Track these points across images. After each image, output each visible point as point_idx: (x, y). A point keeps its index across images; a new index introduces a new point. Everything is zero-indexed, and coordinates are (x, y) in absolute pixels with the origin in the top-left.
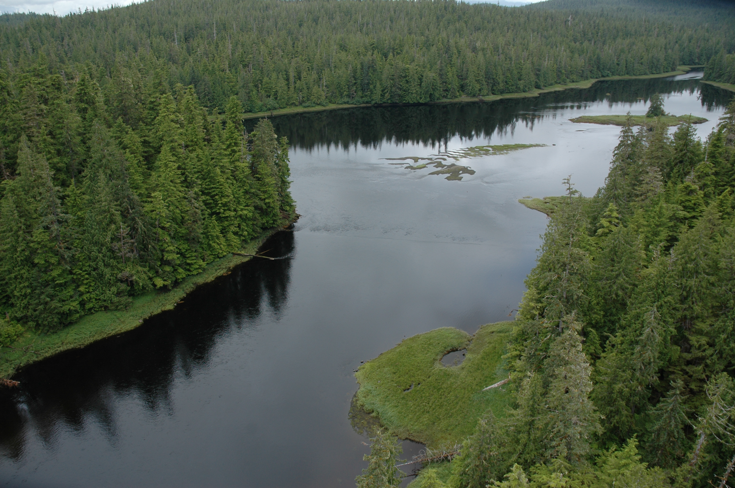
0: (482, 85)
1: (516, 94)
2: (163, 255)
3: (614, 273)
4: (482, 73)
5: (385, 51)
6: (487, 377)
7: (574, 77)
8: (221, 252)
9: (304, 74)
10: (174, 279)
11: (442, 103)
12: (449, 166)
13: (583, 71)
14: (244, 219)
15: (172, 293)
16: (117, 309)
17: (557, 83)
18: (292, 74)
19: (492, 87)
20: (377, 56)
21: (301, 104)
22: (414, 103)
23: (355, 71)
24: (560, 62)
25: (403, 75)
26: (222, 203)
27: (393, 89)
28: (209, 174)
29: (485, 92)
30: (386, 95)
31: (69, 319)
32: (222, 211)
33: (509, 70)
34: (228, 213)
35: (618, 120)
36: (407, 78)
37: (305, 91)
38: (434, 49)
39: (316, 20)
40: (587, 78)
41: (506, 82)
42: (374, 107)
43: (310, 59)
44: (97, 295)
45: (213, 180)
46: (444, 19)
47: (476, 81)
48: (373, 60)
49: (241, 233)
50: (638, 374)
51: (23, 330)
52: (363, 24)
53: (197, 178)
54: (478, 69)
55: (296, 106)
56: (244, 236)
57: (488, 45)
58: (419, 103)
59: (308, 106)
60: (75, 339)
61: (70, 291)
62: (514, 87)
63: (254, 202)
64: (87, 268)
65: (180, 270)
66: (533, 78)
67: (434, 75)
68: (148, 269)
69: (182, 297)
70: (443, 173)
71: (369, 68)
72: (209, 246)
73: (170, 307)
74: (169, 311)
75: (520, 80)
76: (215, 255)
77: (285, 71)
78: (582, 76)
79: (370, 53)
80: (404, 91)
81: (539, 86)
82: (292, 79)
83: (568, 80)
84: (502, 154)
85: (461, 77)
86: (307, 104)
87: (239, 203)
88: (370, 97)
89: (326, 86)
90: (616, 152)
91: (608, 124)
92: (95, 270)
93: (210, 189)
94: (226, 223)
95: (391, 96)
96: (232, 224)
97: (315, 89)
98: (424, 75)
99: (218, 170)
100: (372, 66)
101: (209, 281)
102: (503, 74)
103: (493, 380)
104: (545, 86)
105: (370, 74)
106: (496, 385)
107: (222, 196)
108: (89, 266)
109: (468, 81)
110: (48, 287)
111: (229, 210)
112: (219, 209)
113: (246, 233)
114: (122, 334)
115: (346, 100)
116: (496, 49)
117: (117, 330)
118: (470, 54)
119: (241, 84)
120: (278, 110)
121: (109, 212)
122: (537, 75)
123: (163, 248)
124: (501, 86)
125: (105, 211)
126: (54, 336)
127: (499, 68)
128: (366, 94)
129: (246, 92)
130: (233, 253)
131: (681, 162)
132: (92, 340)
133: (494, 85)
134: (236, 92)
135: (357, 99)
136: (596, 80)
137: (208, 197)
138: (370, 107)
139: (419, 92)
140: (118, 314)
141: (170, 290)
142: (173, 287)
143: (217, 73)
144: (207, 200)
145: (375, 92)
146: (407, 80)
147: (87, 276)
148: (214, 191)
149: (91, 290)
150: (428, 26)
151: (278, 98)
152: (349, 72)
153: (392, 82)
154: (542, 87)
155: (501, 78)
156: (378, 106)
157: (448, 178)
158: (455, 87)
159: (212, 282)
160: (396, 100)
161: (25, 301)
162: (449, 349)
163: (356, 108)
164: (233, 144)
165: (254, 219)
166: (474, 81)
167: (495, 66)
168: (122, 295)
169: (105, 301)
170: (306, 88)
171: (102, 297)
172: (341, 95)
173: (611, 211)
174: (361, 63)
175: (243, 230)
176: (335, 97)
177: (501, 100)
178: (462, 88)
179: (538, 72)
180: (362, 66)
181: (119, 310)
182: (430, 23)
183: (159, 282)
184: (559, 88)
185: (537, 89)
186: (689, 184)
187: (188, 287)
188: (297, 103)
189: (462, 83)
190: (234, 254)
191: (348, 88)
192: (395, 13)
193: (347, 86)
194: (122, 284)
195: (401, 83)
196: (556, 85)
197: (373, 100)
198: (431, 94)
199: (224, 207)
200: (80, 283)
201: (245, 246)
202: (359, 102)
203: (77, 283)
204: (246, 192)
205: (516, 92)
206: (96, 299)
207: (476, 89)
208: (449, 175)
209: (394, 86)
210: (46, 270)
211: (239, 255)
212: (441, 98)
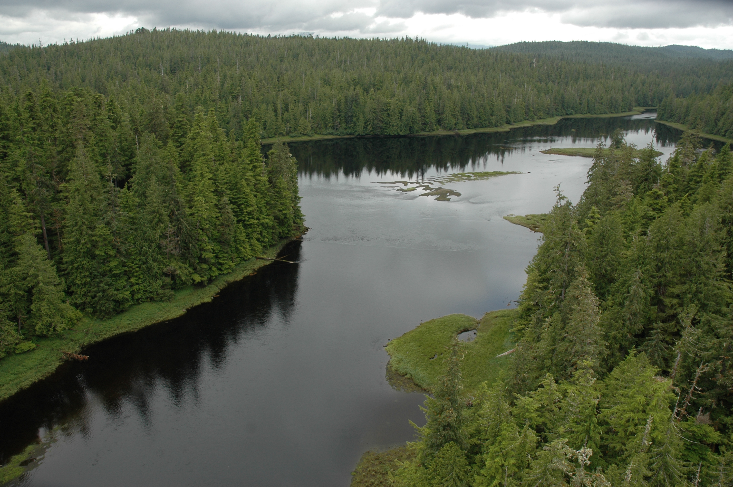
0: (458, 119)
1: (489, 129)
2: (201, 254)
3: (604, 253)
4: (458, 109)
5: (366, 86)
6: (497, 348)
7: (541, 114)
8: (246, 255)
9: (291, 106)
10: (209, 276)
11: (421, 135)
12: (436, 189)
13: (549, 109)
14: (265, 227)
15: (207, 288)
16: (161, 300)
17: (525, 119)
18: (280, 106)
19: (467, 122)
20: (359, 90)
21: (288, 134)
22: (395, 135)
23: (339, 105)
24: (528, 100)
25: (385, 109)
26: (247, 212)
27: (376, 122)
28: (236, 185)
29: (461, 126)
30: (369, 127)
31: (121, 307)
32: (247, 218)
33: (482, 106)
34: (252, 221)
35: (584, 152)
36: (389, 112)
37: (293, 121)
38: (412, 85)
39: (296, 56)
40: (552, 116)
41: (480, 117)
42: (358, 138)
43: (295, 92)
44: (145, 286)
45: (239, 191)
46: (418, 58)
47: (452, 115)
48: (357, 94)
49: (262, 239)
50: (628, 323)
51: (82, 315)
52: (341, 62)
53: (226, 188)
54: (454, 104)
55: (284, 135)
56: (265, 242)
57: (462, 83)
58: (399, 135)
59: (295, 136)
60: (129, 324)
61: (123, 282)
62: (487, 122)
63: (274, 213)
64: (138, 262)
65: (214, 269)
66: (504, 114)
67: (413, 109)
68: (188, 265)
69: (216, 292)
70: (432, 194)
71: (352, 101)
72: (237, 249)
73: (208, 300)
74: (208, 303)
75: (492, 115)
76: (241, 257)
77: (273, 103)
78: (548, 114)
79: (352, 88)
80: (386, 123)
81: (510, 121)
82: (280, 111)
83: (536, 117)
84: (483, 179)
85: (438, 112)
86: (294, 134)
87: (261, 212)
88: (353, 129)
89: (312, 118)
90: (590, 173)
91: (575, 156)
92: (144, 263)
93: (238, 198)
94: (250, 230)
95: (373, 128)
96: (255, 231)
97: (302, 121)
98: (404, 109)
99: (244, 183)
100: (355, 100)
101: (239, 280)
102: (477, 110)
103: (503, 350)
104: (515, 122)
105: (354, 107)
106: (506, 353)
107: (247, 206)
108: (140, 260)
109: (444, 116)
110: (106, 277)
111: (253, 218)
112: (244, 217)
113: (266, 240)
114: (169, 321)
115: (331, 131)
116: (469, 86)
117: (164, 317)
118: (446, 91)
119: (231, 114)
120: (267, 139)
121: (158, 212)
122: (507, 111)
123: (201, 247)
124: (475, 121)
125: (154, 212)
126: (109, 321)
127: (473, 104)
128: (350, 126)
129: (237, 122)
130: (256, 257)
131: (646, 180)
132: (143, 325)
133: (469, 120)
134: (227, 122)
135: (341, 130)
136: (561, 118)
137: (235, 206)
138: (353, 138)
139: (399, 125)
140: (163, 304)
141: (205, 286)
142: (208, 283)
143: (209, 103)
144: (234, 208)
145: (358, 124)
146: (388, 114)
147: (138, 269)
148: (240, 201)
149: (140, 282)
150: (403, 65)
151: (267, 128)
152: (334, 105)
153: (374, 115)
154: (512, 123)
155: (475, 114)
156: (360, 137)
157: (436, 199)
158: (433, 121)
159: (241, 281)
160: (378, 132)
161: (85, 289)
162: (462, 329)
163: (340, 138)
164: (254, 160)
165: (273, 228)
166: (450, 116)
167: (470, 102)
168: (166, 287)
169: (151, 292)
170: (293, 119)
171: (149, 289)
172: (326, 126)
173: (593, 213)
174: (345, 97)
175: (264, 237)
176: (320, 128)
177: (475, 134)
178: (439, 122)
179: (508, 109)
180: (346, 100)
181: (163, 301)
182: (405, 62)
183: (198, 279)
184: (527, 124)
185: (507, 125)
186: (657, 190)
187: (221, 284)
188: (285, 133)
189: (439, 117)
190: (257, 258)
191: (333, 120)
192: (371, 51)
193: (331, 119)
194: (167, 278)
195: (383, 117)
196: (525, 121)
197: (356, 131)
198: (411, 127)
199: (248, 215)
200: (131, 275)
201: (266, 251)
202: (343, 133)
203: (128, 275)
204: (267, 203)
205: (489, 127)
206: (144, 291)
207: (452, 123)
208: (438, 196)
209: (376, 119)
210: (105, 261)
211: (262, 259)
212: (419, 131)
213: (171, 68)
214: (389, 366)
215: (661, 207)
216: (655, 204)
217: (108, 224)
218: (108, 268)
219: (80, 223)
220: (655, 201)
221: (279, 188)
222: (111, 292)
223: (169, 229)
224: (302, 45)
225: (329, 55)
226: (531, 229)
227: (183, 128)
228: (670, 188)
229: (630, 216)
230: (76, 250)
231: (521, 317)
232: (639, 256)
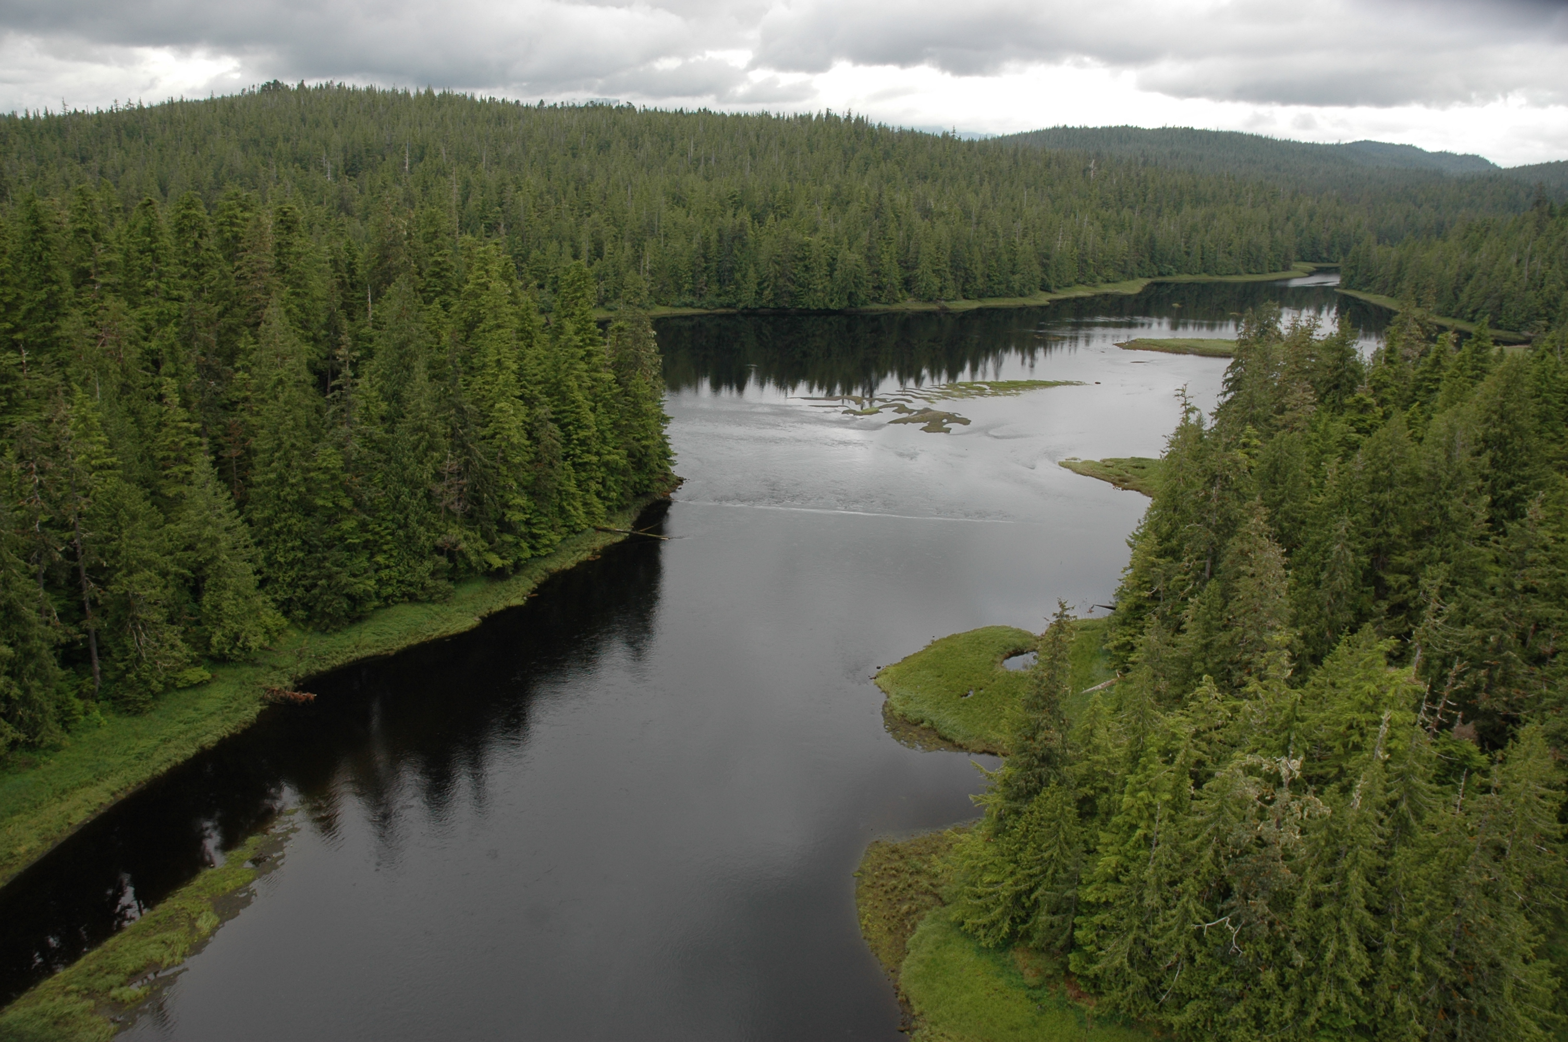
0: (945, 280)
1: (1007, 299)
2: (504, 514)
4: (946, 258)
5: (757, 211)
6: (1082, 678)
7: (1110, 273)
8: (578, 522)
9: (607, 247)
10: (516, 558)
11: (871, 311)
13: (1125, 262)
15: (513, 581)
16: (431, 601)
17: (1078, 283)
18: (586, 246)
19: (963, 285)
20: (745, 216)
22: (819, 309)
23: (706, 245)
24: (1085, 244)
25: (800, 256)
26: (578, 440)
27: (781, 282)
28: (559, 387)
29: (951, 293)
30: (766, 292)
31: (359, 609)
32: (578, 452)
33: (993, 253)
34: (588, 458)
36: (807, 262)
37: (611, 278)
38: (854, 208)
40: (1132, 277)
41: (988, 276)
42: (743, 315)
43: (615, 220)
44: (400, 572)
45: (564, 399)
46: (857, 155)
47: (934, 271)
48: (742, 225)
49: (605, 494)
51: (286, 623)
52: (698, 160)
54: (938, 248)
56: (611, 500)
57: (951, 207)
58: (828, 309)
60: (377, 641)
61: (362, 561)
62: (1003, 287)
63: (626, 443)
64: (389, 524)
65: (524, 545)
66: (1037, 270)
67: (857, 256)
68: (479, 534)
69: (532, 588)
70: (913, 421)
71: (733, 239)
72: (562, 510)
73: (517, 601)
74: (519, 607)
75: (1013, 273)
76: (569, 526)
77: (571, 240)
78: (1123, 272)
79: (730, 213)
80: (800, 286)
81: (1048, 286)
82: (584, 256)
83: (1099, 278)
84: (1009, 395)
85: (907, 264)
87: (604, 441)
88: (735, 296)
89: (650, 272)
92: (400, 527)
93: (561, 412)
94: (583, 474)
95: (775, 295)
96: (592, 478)
97: (630, 277)
98: (839, 257)
99: (572, 383)
100: (739, 236)
101: (568, 568)
102: (984, 262)
104: (1059, 288)
105: (736, 252)
106: (1100, 686)
107: (580, 427)
108: (393, 520)
109: (918, 272)
110: (334, 550)
111: (589, 452)
112: (574, 449)
113: (613, 495)
114: (452, 637)
115: (688, 299)
116: (967, 214)
117: (442, 631)
118: (920, 225)
122: (1043, 265)
123: (503, 501)
124: (980, 283)
125: (420, 429)
126: (338, 636)
127: (976, 249)
128: (728, 289)
130: (594, 527)
132: (403, 644)
133: (967, 281)
135: (709, 298)
136: (1149, 281)
138: (734, 315)
139: (829, 289)
140: (436, 608)
141: (508, 577)
145: (745, 286)
146: (806, 266)
147: (389, 538)
148: (566, 417)
149: (392, 564)
150: (826, 169)
152: (695, 246)
153: (777, 267)
154: (1053, 289)
155: (979, 269)
156: (749, 313)
157: (923, 429)
158: (896, 282)
159: (572, 569)
160: (785, 302)
161: (292, 573)
162: (1011, 649)
163: (707, 315)
165: (624, 472)
166: (930, 272)
167: (969, 246)
168: (439, 576)
169: (411, 585)
170: (611, 274)
171: (408, 577)
174: (719, 230)
175: (609, 490)
176: (667, 293)
177: (979, 310)
178: (907, 284)
179: (1045, 260)
180: (720, 236)
181: (434, 602)
182: (830, 162)
183: (496, 561)
184: (1082, 292)
185: (1044, 293)
186: (1363, 395)
187: (537, 574)
189: (907, 275)
190: (598, 529)
191: (693, 277)
192: (758, 140)
193: (690, 274)
194: (441, 557)
195: (796, 271)
196: (1078, 287)
197: (740, 301)
198: (851, 293)
199: (581, 445)
200: (376, 549)
201: (612, 517)
202: (713, 303)
203: (371, 547)
204: (615, 425)
205: (1007, 295)
206: (398, 582)
207: (934, 288)
208: (925, 425)
209: (783, 275)
210: (331, 519)
211: (606, 530)
212: (869, 301)
213: (345, 165)
214: (887, 709)
215: (1371, 426)
216: (1360, 420)
217: (340, 446)
218: (338, 533)
219: (287, 445)
220: (1360, 416)
221: (635, 396)
222: (344, 578)
223: (448, 462)
224: (615, 124)
225: (673, 145)
226: (1114, 484)
227: (445, 276)
228: (1386, 394)
229: (1316, 440)
230: (278, 497)
231: (1124, 623)
232: (1343, 499)
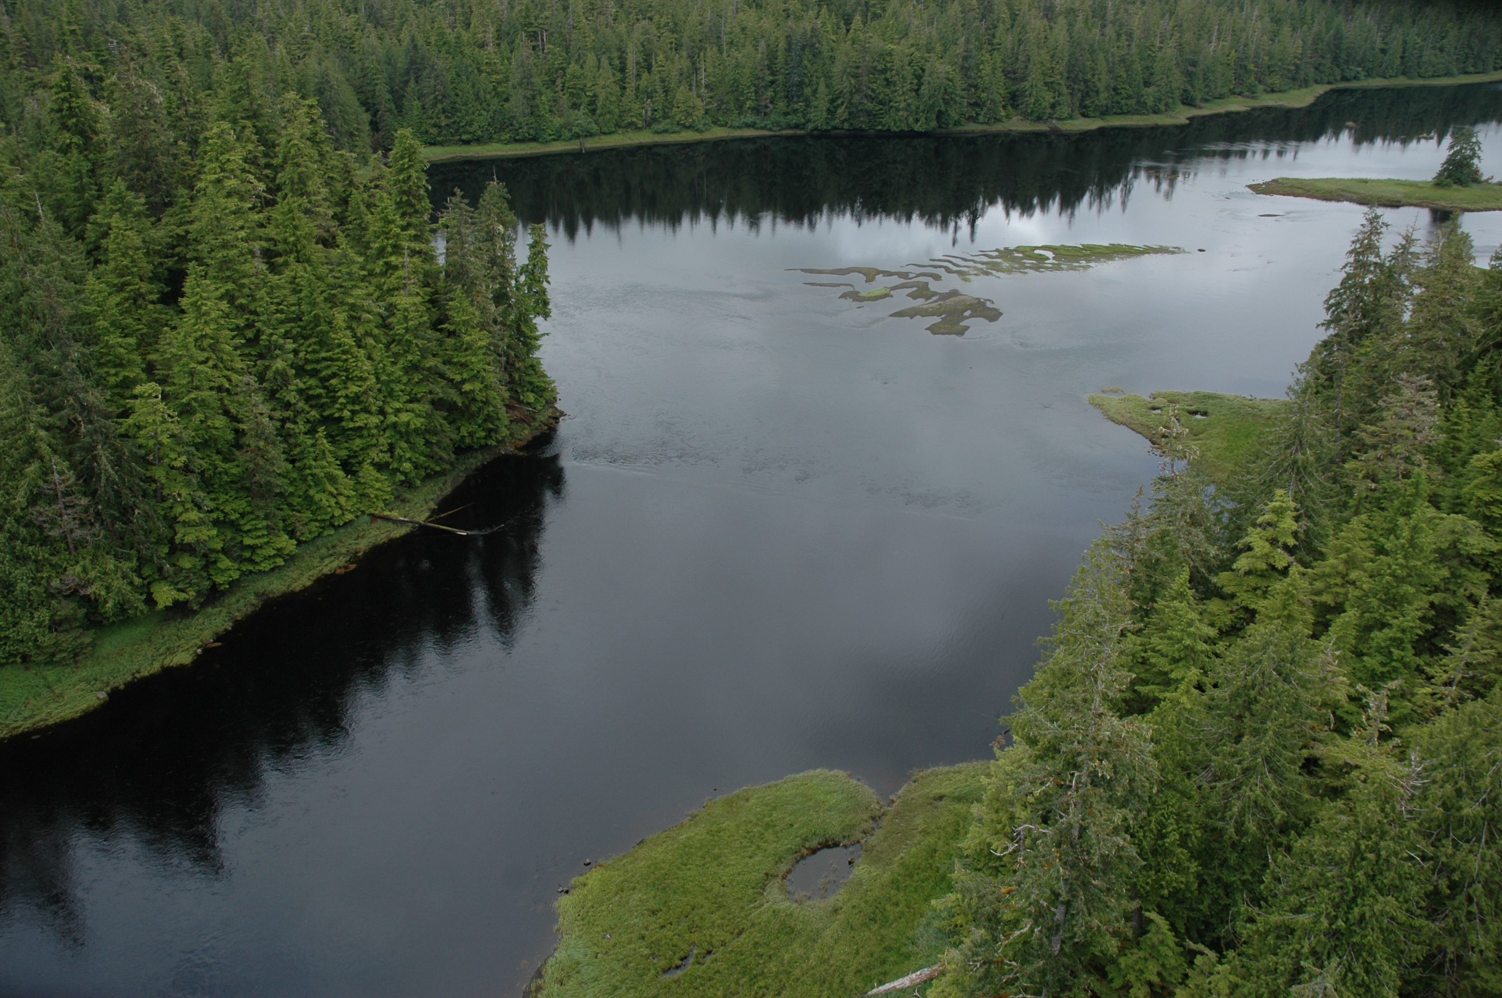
0: (1060, 95)
1: (1136, 117)
2: (173, 535)
4: (1061, 68)
5: (848, 9)
7: (1276, 80)
9: (658, 59)
11: (965, 132)
12: (944, 297)
13: (1297, 67)
14: (404, 433)
17: (1234, 93)
18: (633, 58)
19: (1083, 99)
20: (827, 20)
21: (648, 125)
22: (902, 131)
23: (772, 55)
24: (1246, 45)
25: (879, 68)
27: (856, 98)
29: (1065, 110)
30: (840, 111)
33: (1123, 60)
35: (1363, 191)
36: (888, 75)
37: (660, 96)
40: (1305, 83)
41: (1115, 89)
42: (813, 137)
43: (676, 24)
47: (1046, 84)
48: (813, 30)
54: (1052, 57)
55: (639, 129)
56: (405, 473)
58: (912, 131)
59: (665, 131)
62: (1132, 102)
66: (1178, 81)
67: (949, 68)
70: (924, 313)
71: (803, 48)
72: (308, 500)
73: (183, 658)
74: (181, 668)
75: (1147, 84)
77: (618, 50)
78: (1294, 79)
79: (812, 13)
80: (881, 103)
81: (1192, 99)
82: (631, 69)
83: (1261, 87)
85: (1012, 75)
86: (661, 127)
87: (391, 394)
88: (804, 115)
89: (706, 87)
91: (1338, 201)
95: (850, 113)
96: (374, 446)
97: (681, 94)
98: (927, 67)
99: (340, 317)
100: (810, 45)
101: (298, 589)
102: (1110, 71)
104: (1206, 101)
105: (806, 62)
106: (906, 981)
107: (348, 379)
109: (1026, 85)
112: (341, 410)
113: (408, 465)
115: (750, 118)
116: (1099, 11)
118: (1036, 23)
119: (516, 78)
120: (596, 139)
121: (24, 431)
122: (1189, 74)
123: (169, 517)
124: (1103, 98)
127: (1101, 56)
128: (796, 106)
129: (525, 97)
130: (370, 515)
133: (1086, 95)
134: (505, 96)
135: (774, 117)
136: (1328, 88)
137: (313, 382)
138: (802, 137)
139: (913, 108)
140: (51, 675)
142: (203, 605)
143: (467, 51)
144: (310, 388)
145: (815, 103)
146: (886, 80)
148: (328, 367)
151: (598, 112)
152: (760, 56)
153: (853, 81)
154: (1198, 103)
155: (1103, 81)
156: (820, 135)
157: (932, 329)
158: (998, 98)
159: (306, 589)
160: (862, 122)
163: (771, 137)
165: (429, 432)
166: (1040, 85)
167: (1092, 52)
168: (65, 627)
170: (660, 91)
172: (740, 107)
174: (787, 37)
175: (400, 459)
176: (727, 111)
177: (1102, 131)
178: (1014, 99)
179: (1190, 68)
180: (789, 44)
184: (1237, 105)
185: (1186, 108)
187: (241, 603)
188: (640, 124)
189: (1014, 88)
190: (374, 517)
191: (756, 92)
193: (753, 89)
194: (64, 603)
195: (874, 86)
196: (1233, 99)
197: (809, 121)
198: (939, 112)
201: (408, 496)
202: (778, 124)
204: (412, 368)
205: (1137, 113)
207: (1045, 104)
208: (936, 320)
209: (858, 91)
211: (387, 519)
212: (963, 120)
